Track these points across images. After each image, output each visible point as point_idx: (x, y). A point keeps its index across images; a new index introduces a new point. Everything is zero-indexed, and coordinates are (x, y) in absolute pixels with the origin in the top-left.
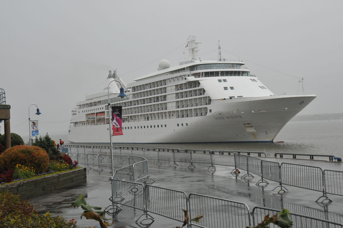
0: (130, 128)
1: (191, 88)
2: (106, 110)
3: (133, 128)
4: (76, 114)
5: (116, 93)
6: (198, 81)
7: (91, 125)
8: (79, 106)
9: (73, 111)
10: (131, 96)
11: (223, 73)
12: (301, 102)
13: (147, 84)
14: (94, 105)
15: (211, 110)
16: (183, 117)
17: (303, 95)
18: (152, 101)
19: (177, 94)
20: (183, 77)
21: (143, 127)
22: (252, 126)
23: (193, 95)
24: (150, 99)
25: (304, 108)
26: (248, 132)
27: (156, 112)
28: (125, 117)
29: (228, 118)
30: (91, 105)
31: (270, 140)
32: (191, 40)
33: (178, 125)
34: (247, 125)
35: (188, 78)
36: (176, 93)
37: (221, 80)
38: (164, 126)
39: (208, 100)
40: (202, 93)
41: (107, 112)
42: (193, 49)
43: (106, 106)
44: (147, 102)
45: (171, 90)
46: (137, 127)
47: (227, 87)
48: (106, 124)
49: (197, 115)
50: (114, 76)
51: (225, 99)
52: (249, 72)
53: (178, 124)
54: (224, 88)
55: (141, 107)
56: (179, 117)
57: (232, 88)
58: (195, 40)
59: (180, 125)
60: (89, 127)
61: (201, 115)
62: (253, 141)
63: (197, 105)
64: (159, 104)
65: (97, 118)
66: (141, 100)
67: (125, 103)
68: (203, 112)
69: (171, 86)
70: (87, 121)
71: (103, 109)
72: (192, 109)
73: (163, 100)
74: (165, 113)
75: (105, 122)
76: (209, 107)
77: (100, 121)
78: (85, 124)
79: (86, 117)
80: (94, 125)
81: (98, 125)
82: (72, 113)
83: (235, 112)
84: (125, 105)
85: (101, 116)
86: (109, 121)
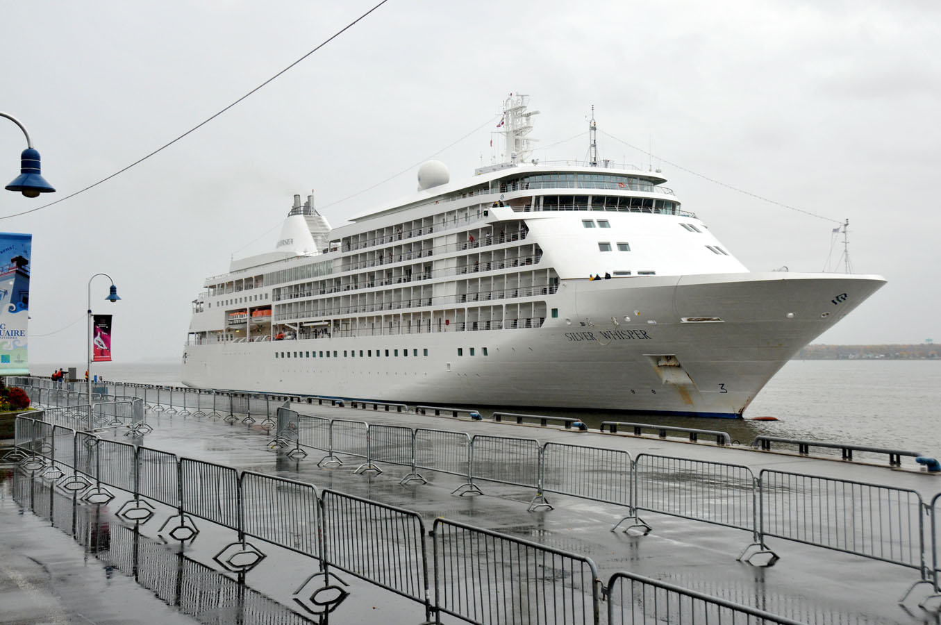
0: (332, 354)
1: (501, 241)
2: (273, 301)
3: (340, 354)
4: (202, 311)
5: (303, 254)
6: (522, 221)
7: (237, 341)
8: (212, 290)
9: (195, 301)
10: (340, 263)
11: (599, 202)
12: (837, 297)
13: (381, 231)
14: (245, 285)
15: (557, 309)
16: (475, 327)
17: (847, 273)
18: (393, 280)
19: (462, 259)
20: (480, 209)
21: (365, 353)
22: (679, 366)
23: (505, 263)
24: (389, 272)
25: (845, 315)
26: (666, 381)
27: (401, 311)
28: (321, 321)
29: (606, 335)
30: (238, 285)
31: (733, 413)
32: (514, 107)
33: (460, 351)
34: (662, 363)
36: (458, 258)
37: (591, 221)
38: (420, 352)
39: (551, 279)
40: (533, 258)
41: (276, 306)
42: (517, 131)
43: (274, 290)
44: (379, 282)
45: (446, 249)
47: (608, 244)
48: (272, 339)
49: (515, 326)
50: (307, 210)
51: (598, 278)
52: (679, 203)
53: (461, 349)
54: (598, 246)
55: (363, 295)
56: (463, 329)
57: (623, 247)
58: (524, 107)
59: (466, 352)
60: (231, 345)
61: (528, 324)
62: (681, 410)
63: (516, 295)
64: (410, 288)
65: (251, 322)
66: (364, 275)
67: (323, 282)
68: (532, 315)
69: (446, 236)
70: (229, 330)
71: (266, 298)
72: (501, 307)
73: (422, 278)
74: (427, 314)
75: (272, 335)
76: (551, 301)
77: (259, 330)
78: (222, 337)
79: (226, 320)
80: (244, 341)
81: (253, 341)
82: (195, 307)
83: (628, 318)
84: (322, 290)
85: (261, 319)
86: (281, 332)
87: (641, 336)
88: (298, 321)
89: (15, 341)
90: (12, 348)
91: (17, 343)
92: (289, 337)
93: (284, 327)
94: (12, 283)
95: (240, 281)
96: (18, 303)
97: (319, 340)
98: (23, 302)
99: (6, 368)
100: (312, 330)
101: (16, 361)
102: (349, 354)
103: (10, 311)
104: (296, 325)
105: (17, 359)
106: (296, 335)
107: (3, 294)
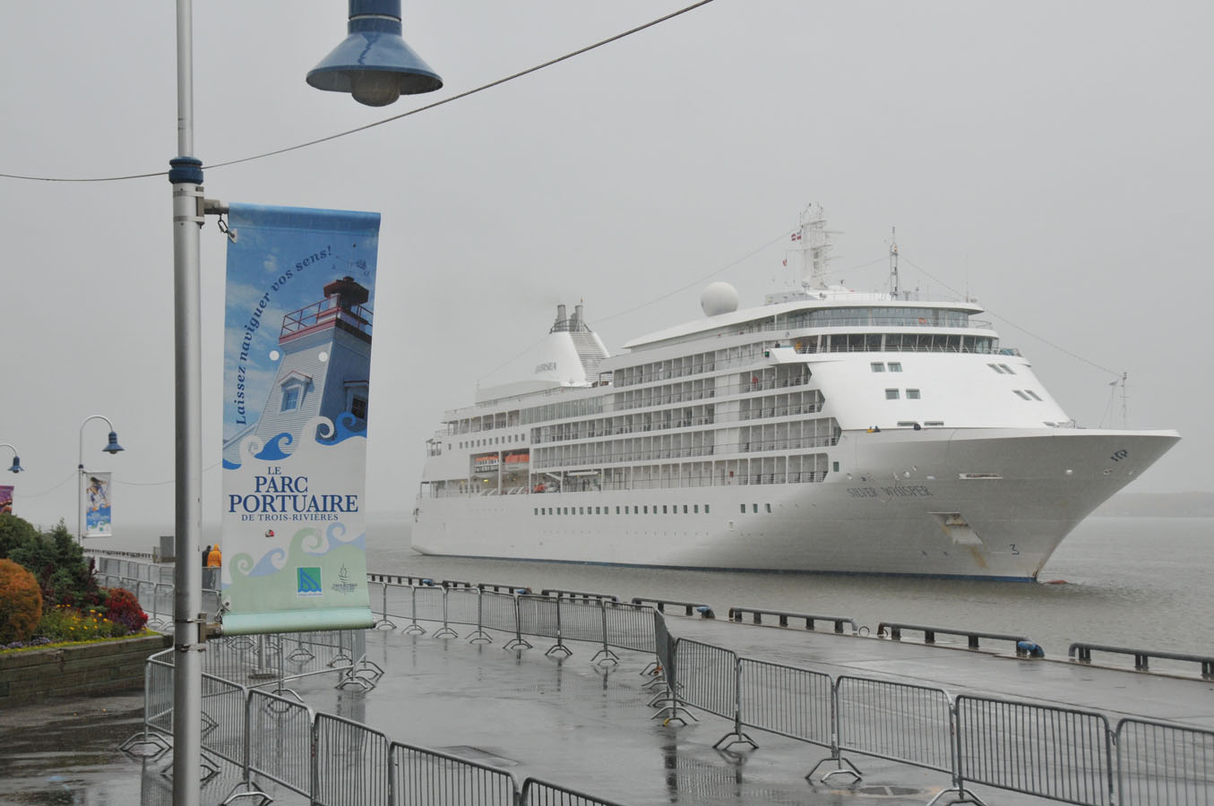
0: (602, 510)
1: (785, 385)
2: (532, 443)
3: (612, 510)
4: (439, 453)
5: (568, 385)
6: (805, 364)
7: (486, 494)
8: (452, 426)
9: (430, 441)
10: (611, 400)
11: (895, 342)
12: (1116, 454)
13: (658, 364)
14: (496, 422)
15: (839, 463)
16: (758, 481)
18: (672, 423)
19: (745, 403)
21: (641, 510)
22: (967, 526)
23: (789, 408)
26: (957, 542)
27: (680, 461)
28: (590, 470)
29: (888, 491)
30: (488, 422)
31: (1026, 576)
32: (812, 221)
33: (743, 507)
34: (951, 521)
35: (774, 351)
36: (742, 401)
37: (881, 364)
38: (701, 509)
39: (832, 429)
40: (816, 406)
41: (535, 450)
42: (815, 249)
43: (532, 429)
44: (657, 425)
45: (728, 392)
46: (624, 509)
47: (897, 391)
49: (798, 480)
50: (574, 325)
51: (877, 430)
52: (997, 339)
53: (744, 505)
54: (887, 391)
55: (640, 439)
56: (746, 482)
57: (914, 394)
58: (823, 222)
59: (749, 509)
60: (478, 499)
61: (811, 478)
62: (975, 574)
63: (798, 446)
64: (690, 433)
65: (503, 470)
66: (639, 415)
67: (592, 422)
68: (814, 468)
69: (730, 375)
70: (475, 479)
71: (523, 439)
72: (783, 458)
73: (703, 422)
74: (709, 464)
75: (530, 487)
76: (833, 453)
77: (514, 480)
78: (466, 488)
79: (471, 465)
80: (494, 494)
81: (506, 494)
82: (430, 448)
83: (908, 473)
84: (591, 432)
85: (516, 466)
86: (541, 484)
87: (923, 492)
88: (562, 469)
89: (334, 526)
90: (325, 546)
91: (337, 533)
92: (551, 489)
93: (544, 477)
94: (324, 357)
95: (489, 417)
96: (341, 417)
97: (587, 493)
98: (354, 412)
99: (311, 607)
100: (581, 481)
101: (336, 587)
102: (622, 510)
103: (319, 439)
104: (559, 474)
105: (340, 582)
106: (559, 487)
107: (302, 388)
